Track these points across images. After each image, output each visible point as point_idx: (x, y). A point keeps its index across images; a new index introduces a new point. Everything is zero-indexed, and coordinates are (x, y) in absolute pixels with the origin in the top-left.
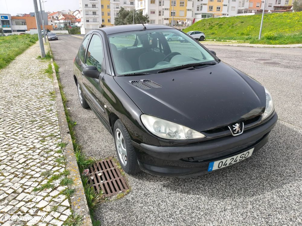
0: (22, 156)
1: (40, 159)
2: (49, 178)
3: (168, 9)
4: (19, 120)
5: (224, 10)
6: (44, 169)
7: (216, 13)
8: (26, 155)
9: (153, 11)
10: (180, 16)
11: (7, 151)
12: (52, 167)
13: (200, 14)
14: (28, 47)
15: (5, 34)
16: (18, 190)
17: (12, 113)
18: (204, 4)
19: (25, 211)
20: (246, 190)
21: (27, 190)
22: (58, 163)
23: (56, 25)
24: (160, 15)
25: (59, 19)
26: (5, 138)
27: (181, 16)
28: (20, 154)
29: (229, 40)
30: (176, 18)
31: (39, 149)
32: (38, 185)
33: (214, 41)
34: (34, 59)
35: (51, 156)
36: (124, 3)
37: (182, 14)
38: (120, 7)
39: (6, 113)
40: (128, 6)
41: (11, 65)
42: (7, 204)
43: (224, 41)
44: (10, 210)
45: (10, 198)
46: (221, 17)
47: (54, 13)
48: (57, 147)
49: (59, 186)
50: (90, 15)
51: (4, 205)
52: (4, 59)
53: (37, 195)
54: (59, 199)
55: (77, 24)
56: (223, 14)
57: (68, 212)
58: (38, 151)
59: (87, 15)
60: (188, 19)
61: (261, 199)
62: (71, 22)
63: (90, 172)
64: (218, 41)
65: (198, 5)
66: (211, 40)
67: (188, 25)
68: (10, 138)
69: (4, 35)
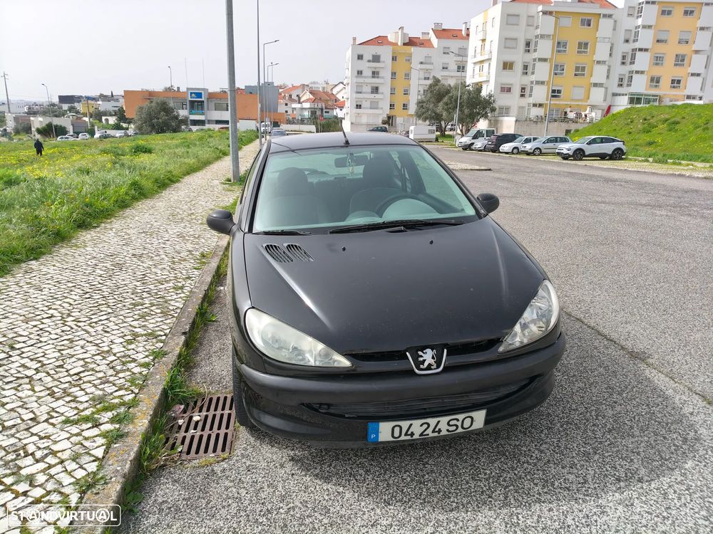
0: (82, 363)
1: (105, 373)
2: (98, 406)
3: (543, 83)
4: (115, 299)
5: (693, 86)
6: (101, 390)
7: (668, 93)
8: (86, 363)
9: (506, 86)
10: (573, 100)
11: (63, 350)
12: (117, 388)
13: (626, 95)
14: (221, 157)
15: (192, 127)
16: (40, 417)
17: (112, 285)
18: (637, 72)
19: (30, 452)
20: (446, 496)
21: (55, 419)
22: (130, 384)
23: (295, 112)
24: (522, 96)
25: (301, 101)
26: (72, 328)
27: (576, 98)
28: (79, 359)
29: (691, 160)
30: (561, 103)
31: (115, 355)
32: (75, 415)
33: (648, 161)
34: (216, 182)
35: (128, 370)
36: (443, 68)
37: (579, 93)
38: (431, 77)
39: (102, 284)
40: (452, 74)
41: (166, 193)
42: (13, 436)
43: (674, 163)
44: (11, 445)
45: (23, 426)
46: (679, 103)
47: (294, 88)
48: (147, 356)
49: (107, 422)
50: (364, 93)
51: (7, 436)
52: (156, 181)
53: (62, 430)
54: (93, 444)
55: (338, 113)
56: (689, 97)
57: (92, 467)
58: (112, 358)
59: (358, 93)
60: (593, 107)
61: (462, 521)
62: (326, 108)
63: (185, 411)
64: (659, 162)
65: (620, 75)
66: (640, 159)
67: (592, 119)
68: (80, 329)
69: (190, 130)
